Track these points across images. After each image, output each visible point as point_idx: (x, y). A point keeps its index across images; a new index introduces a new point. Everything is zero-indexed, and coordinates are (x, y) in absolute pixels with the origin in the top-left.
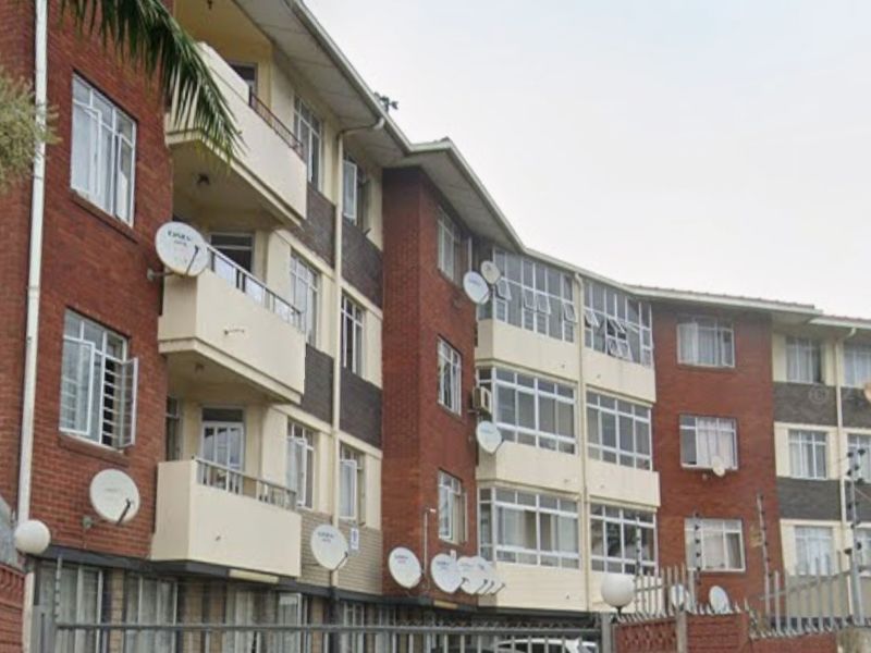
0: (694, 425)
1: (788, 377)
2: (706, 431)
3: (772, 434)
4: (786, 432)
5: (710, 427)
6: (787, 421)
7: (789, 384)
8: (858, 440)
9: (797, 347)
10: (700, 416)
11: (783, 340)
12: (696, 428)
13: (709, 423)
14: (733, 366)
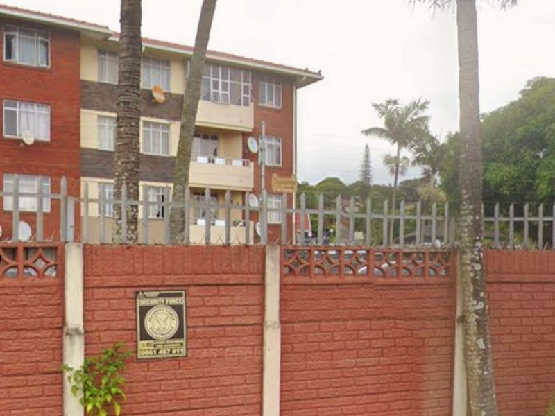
0: (15, 106)
1: (99, 78)
2: (27, 113)
3: (78, 117)
4: (96, 117)
5: (30, 110)
6: (98, 110)
7: (99, 83)
8: (151, 126)
9: (107, 57)
10: (22, 101)
11: (95, 52)
12: (17, 110)
13: (30, 106)
14: (49, 67)
